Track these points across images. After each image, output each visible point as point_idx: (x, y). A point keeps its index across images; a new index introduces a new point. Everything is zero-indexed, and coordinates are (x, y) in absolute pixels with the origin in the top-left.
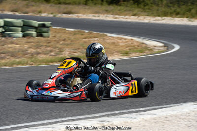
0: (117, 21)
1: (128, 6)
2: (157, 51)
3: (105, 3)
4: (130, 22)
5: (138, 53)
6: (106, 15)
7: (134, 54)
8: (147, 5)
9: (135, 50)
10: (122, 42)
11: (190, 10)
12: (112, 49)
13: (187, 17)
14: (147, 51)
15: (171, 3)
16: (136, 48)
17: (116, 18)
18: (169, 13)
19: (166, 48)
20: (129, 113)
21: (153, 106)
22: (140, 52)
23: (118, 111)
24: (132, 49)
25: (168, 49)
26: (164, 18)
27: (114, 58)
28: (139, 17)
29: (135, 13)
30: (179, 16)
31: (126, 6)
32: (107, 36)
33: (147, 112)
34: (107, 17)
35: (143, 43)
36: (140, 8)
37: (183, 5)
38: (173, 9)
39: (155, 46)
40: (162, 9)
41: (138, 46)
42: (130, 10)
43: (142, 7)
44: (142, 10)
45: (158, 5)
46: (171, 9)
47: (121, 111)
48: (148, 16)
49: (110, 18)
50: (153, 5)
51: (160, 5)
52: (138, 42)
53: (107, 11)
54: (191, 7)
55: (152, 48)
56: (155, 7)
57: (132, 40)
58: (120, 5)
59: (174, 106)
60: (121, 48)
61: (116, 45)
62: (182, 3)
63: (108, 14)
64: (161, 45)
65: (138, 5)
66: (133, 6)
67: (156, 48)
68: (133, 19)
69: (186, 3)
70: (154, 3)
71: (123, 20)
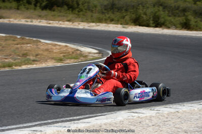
1: (62, 11)
2: (92, 57)
3: (38, 8)
4: (64, 28)
5: (72, 60)
6: (39, 20)
7: (68, 61)
8: (82, 10)
9: (70, 56)
10: (56, 48)
11: (123, 17)
12: (46, 56)
13: (121, 24)
14: (82, 58)
15: (105, 10)
16: (70, 54)
17: (50, 24)
18: (104, 20)
19: (101, 54)
20: (62, 121)
21: (87, 114)
22: (75, 58)
23: (51, 119)
24: (67, 55)
25: (102, 56)
26: (98, 24)
27: (48, 64)
28: (73, 23)
29: (69, 18)
30: (113, 22)
31: (60, 12)
32: (40, 42)
33: (81, 121)
34: (40, 22)
35: (78, 50)
36: (74, 13)
37: (118, 11)
38: (108, 16)
39: (90, 53)
40: (96, 15)
41: (73, 53)
42: (64, 16)
43: (77, 12)
44: (76, 16)
45: (92, 11)
46: (105, 16)
47: (55, 120)
48: (82, 22)
49: (43, 23)
50: (87, 11)
52: (73, 49)
53: (40, 16)
54: (124, 14)
55: (87, 54)
56: (89, 13)
57: (66, 46)
58: (54, 11)
59: (109, 114)
60: (55, 55)
61: (50, 52)
62: (117, 10)
63: (41, 19)
64: (96, 51)
65: (72, 11)
66: (68, 11)
67: (91, 55)
68: (68, 25)
69: (119, 9)
70: (89, 9)
71: (57, 26)
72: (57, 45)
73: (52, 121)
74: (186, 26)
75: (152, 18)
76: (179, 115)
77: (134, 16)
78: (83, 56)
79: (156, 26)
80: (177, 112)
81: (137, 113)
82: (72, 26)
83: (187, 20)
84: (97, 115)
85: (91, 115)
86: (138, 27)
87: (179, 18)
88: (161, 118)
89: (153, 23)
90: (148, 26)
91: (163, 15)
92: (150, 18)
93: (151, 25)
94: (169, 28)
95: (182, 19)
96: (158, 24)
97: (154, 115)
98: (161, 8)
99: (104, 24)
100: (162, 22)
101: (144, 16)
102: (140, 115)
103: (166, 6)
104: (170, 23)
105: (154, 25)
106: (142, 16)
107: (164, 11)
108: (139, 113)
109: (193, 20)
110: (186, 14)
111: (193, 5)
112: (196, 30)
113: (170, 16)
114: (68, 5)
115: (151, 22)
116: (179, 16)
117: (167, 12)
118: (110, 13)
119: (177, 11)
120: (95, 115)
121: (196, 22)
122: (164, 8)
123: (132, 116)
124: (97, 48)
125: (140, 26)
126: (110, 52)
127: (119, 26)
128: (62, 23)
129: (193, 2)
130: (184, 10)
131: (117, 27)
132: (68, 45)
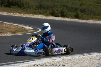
0: (9, 16)
1: (15, 8)
2: (30, 31)
3: (3, 6)
4: (16, 16)
5: (20, 33)
6: (3, 12)
7: (18, 33)
8: (25, 8)
9: (19, 31)
10: (12, 27)
11: (46, 12)
12: (7, 30)
13: (45, 15)
14: (25, 32)
15: (37, 8)
16: (19, 30)
17: (9, 14)
18: (36, 13)
19: (35, 30)
20: (15, 63)
21: (27, 60)
22: (21, 32)
23: (9, 62)
24: (17, 30)
26: (33, 15)
27: (8, 35)
28: (21, 14)
29: (19, 12)
30: (41, 14)
31: (14, 8)
32: (4, 23)
33: (24, 63)
34: (4, 13)
35: (23, 28)
36: (21, 9)
37: (43, 9)
38: (38, 11)
39: (29, 29)
40: (32, 10)
41: (20, 29)
42: (16, 10)
43: (22, 9)
44: (22, 11)
45: (30, 8)
46: (37, 11)
47: (11, 63)
48: (25, 13)
49: (5, 14)
50: (28, 8)
51: (31, 9)
52: (20, 27)
53: (4, 10)
54: (47, 10)
55: (27, 30)
56: (29, 10)
57: (17, 25)
58: (11, 8)
59: (38, 60)
60: (11, 30)
61: (9, 28)
62: (43, 8)
63: (4, 12)
64: (32, 28)
66: (18, 8)
67: (30, 30)
68: (18, 15)
71: (13, 15)
72: (12, 25)
73: (9, 63)
74: (77, 17)
75: (60, 13)
76: (73, 60)
77: (51, 11)
78: (26, 31)
79: (62, 17)
80: (72, 59)
81: (52, 59)
82: (20, 16)
83: (77, 14)
84: (33, 60)
85: (29, 60)
86: (53, 17)
87: (73, 13)
88: (64, 62)
90: (58, 16)
91: (66, 11)
92: (59, 12)
93: (60, 16)
94: (68, 18)
95: (75, 14)
96: (63, 16)
97: (61, 60)
98: (65, 8)
99: (36, 15)
100: (65, 15)
101: (57, 12)
102: (54, 60)
103: (67, 7)
104: (69, 15)
106: (56, 11)
107: (66, 9)
108: (54, 59)
109: (80, 14)
110: (77, 11)
111: (80, 7)
112: (81, 19)
113: (69, 12)
114: (18, 5)
115: (60, 14)
116: (73, 12)
117: (67, 10)
118: (39, 9)
119: (72, 10)
120: (31, 60)
121: (81, 15)
122: (66, 8)
123: (50, 61)
124: (33, 27)
125: (54, 16)
126: (39, 29)
127: (44, 16)
128: (15, 14)
129: (80, 5)
130: (76, 9)
131: (43, 17)
132: (18, 25)
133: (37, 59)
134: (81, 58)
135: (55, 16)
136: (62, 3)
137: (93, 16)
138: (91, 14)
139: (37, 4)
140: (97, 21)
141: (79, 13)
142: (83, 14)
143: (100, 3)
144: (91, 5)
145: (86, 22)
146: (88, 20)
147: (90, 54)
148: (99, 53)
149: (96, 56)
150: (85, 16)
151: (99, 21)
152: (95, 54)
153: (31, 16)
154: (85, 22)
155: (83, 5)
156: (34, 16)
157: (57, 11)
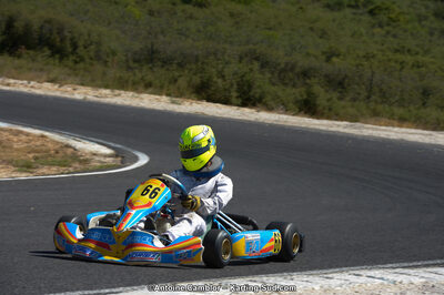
0: (10, 92)
1: (39, 59)
2: (98, 164)
4: (40, 96)
5: (54, 168)
7: (45, 170)
8: (82, 60)
9: (50, 159)
10: (20, 141)
11: (174, 81)
13: (168, 95)
14: (77, 165)
15: (135, 61)
16: (50, 155)
17: (8, 85)
18: (130, 82)
19: (119, 159)
24: (42, 157)
25: (122, 162)
26: (117, 92)
28: (61, 86)
29: (52, 76)
30: (150, 90)
31: (33, 60)
35: (68, 146)
36: (65, 66)
37: (162, 67)
38: (139, 75)
39: (94, 154)
40: (113, 72)
41: (57, 152)
42: (41, 70)
43: (71, 64)
44: (69, 71)
45: (105, 63)
46: (135, 75)
48: (82, 85)
50: (95, 62)
51: (109, 64)
52: (58, 143)
54: (177, 74)
55: (88, 157)
56: (99, 67)
57: (43, 136)
58: (19, 57)
60: (15, 154)
61: (5, 147)
62: (160, 63)
64: (108, 151)
65: (61, 59)
66: (51, 60)
67: (97, 158)
68: (49, 90)
69: (166, 62)
70: (98, 57)
71: (25, 90)
72: (21, 132)
74: (308, 107)
75: (235, 86)
77: (197, 80)
78: (81, 162)
79: (244, 105)
82: (58, 94)
83: (309, 94)
86: (205, 103)
87: (294, 90)
89: (237, 97)
90: (226, 102)
91: (261, 81)
92: (232, 85)
93: (234, 100)
94: (270, 109)
95: (298, 92)
96: (248, 100)
98: (256, 65)
99: (131, 94)
100: (257, 96)
101: (220, 81)
103: (267, 63)
104: (273, 99)
105: (240, 101)
106: (215, 79)
107: (262, 73)
109: (322, 96)
110: (309, 82)
111: (324, 64)
112: (328, 118)
113: (274, 84)
114: (51, 46)
115: (234, 94)
116: (294, 86)
117: (269, 75)
118: (145, 69)
119: (291, 74)
121: (329, 100)
122: (262, 66)
124: (113, 145)
125: (208, 101)
126: (140, 155)
127: (164, 98)
128: (37, 85)
129: (324, 57)
130: (305, 74)
131: (159, 101)
132: (47, 134)
133: (121, 289)
134: (317, 288)
135: (210, 99)
136: (248, 42)
137: (380, 107)
138: (368, 97)
139: (137, 46)
140: (396, 129)
141: (318, 89)
142: (335, 95)
143: (409, 51)
144: (373, 56)
145: (347, 131)
146: (358, 124)
147: (357, 272)
148: (397, 270)
149: (382, 284)
150: (342, 103)
151: (404, 130)
152: (377, 273)
153: (106, 96)
154: (341, 130)
155: (338, 56)
156: (119, 95)
157: (223, 77)
